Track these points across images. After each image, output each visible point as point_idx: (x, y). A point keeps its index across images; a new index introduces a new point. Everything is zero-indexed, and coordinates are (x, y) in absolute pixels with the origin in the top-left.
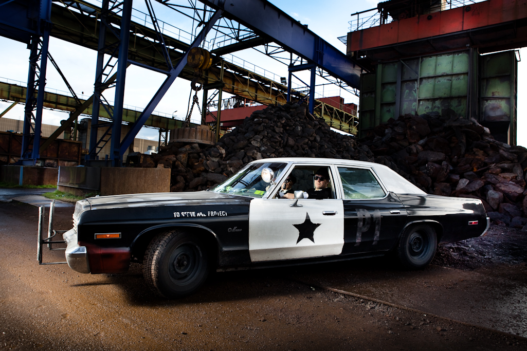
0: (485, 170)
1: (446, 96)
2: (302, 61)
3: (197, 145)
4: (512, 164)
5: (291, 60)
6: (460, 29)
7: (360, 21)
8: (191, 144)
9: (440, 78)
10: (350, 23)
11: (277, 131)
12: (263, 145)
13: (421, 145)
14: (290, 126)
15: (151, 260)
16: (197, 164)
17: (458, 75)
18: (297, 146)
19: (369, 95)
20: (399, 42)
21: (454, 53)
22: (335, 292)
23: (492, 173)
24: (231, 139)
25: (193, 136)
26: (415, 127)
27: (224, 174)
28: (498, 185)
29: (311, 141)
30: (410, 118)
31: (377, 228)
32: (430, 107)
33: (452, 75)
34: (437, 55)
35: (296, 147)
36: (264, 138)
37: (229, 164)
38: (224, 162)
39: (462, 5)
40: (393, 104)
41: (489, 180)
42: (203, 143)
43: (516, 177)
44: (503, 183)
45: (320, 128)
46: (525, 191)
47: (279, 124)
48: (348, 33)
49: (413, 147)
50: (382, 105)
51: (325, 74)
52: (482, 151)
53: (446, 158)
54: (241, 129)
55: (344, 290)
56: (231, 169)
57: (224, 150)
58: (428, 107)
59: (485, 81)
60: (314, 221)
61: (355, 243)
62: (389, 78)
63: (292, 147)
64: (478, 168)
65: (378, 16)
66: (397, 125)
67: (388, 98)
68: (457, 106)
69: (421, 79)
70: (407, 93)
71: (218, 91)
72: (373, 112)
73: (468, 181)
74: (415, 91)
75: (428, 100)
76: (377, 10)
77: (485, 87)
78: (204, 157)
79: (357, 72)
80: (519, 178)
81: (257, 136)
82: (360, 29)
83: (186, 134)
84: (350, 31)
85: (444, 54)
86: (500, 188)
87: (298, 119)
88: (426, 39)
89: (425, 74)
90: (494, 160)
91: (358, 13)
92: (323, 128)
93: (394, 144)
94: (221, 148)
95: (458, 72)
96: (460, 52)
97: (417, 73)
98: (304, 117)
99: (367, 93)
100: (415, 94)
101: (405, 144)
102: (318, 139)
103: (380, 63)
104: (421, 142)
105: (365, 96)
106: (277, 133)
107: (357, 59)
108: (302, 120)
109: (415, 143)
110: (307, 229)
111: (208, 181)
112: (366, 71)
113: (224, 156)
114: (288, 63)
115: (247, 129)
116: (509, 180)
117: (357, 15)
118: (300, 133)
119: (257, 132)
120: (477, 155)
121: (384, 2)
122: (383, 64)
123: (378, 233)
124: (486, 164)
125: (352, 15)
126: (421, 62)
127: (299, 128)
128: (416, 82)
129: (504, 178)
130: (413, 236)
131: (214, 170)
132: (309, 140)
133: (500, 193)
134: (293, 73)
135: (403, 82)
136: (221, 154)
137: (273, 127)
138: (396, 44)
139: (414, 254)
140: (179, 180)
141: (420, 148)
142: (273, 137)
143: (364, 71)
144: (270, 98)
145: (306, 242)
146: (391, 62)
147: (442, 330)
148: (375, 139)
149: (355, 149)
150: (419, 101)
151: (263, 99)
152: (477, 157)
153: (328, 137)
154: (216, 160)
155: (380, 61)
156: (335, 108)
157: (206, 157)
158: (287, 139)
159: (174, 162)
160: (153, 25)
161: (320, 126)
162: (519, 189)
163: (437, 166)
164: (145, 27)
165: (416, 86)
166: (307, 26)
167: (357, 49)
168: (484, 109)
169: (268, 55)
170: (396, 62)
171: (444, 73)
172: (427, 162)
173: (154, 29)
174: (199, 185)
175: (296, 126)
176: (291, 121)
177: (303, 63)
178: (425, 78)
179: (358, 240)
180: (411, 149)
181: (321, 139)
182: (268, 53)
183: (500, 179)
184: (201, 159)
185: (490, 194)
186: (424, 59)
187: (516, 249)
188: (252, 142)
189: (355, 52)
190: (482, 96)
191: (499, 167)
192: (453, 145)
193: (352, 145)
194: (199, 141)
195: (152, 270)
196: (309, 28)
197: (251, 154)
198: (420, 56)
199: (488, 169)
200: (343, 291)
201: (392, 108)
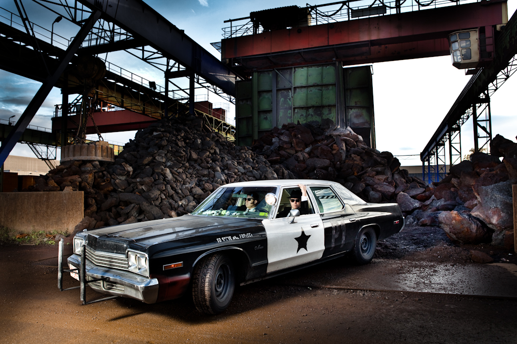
0: (363, 174)
1: (318, 104)
2: (179, 68)
3: (97, 163)
4: (383, 168)
5: (168, 65)
6: (326, 44)
7: (234, 29)
8: (91, 161)
9: (311, 88)
10: (224, 29)
11: (180, 145)
12: (168, 160)
13: (307, 153)
14: (190, 139)
15: (204, 283)
16: (104, 184)
17: (327, 85)
18: (201, 160)
19: (244, 102)
20: (272, 52)
21: (323, 65)
22: (329, 288)
23: (369, 176)
24: (133, 155)
25: (92, 153)
26: (299, 136)
27: (137, 193)
28: (375, 186)
29: (212, 154)
30: (293, 127)
31: (343, 234)
32: (304, 115)
33: (322, 86)
34: (308, 67)
35: (199, 161)
36: (168, 152)
37: (139, 182)
38: (133, 180)
39: (327, 22)
40: (270, 111)
41: (368, 182)
42: (104, 160)
43: (387, 178)
44: (379, 184)
45: (218, 140)
46: (397, 190)
47: (179, 137)
48: (222, 40)
49: (299, 154)
50: (260, 112)
51: (202, 80)
52: (359, 157)
53: (330, 164)
54: (143, 144)
55: (335, 285)
56: (143, 187)
57: (131, 168)
58: (302, 115)
59: (349, 91)
60: (307, 234)
61: (331, 248)
62: (265, 87)
63: (195, 161)
64: (358, 172)
65: (251, 25)
66: (282, 134)
67: (265, 106)
68: (327, 115)
69: (295, 88)
70: (282, 101)
71: (81, 96)
72: (249, 119)
73: (353, 184)
74: (290, 99)
75: (302, 108)
76: (250, 20)
77: (349, 97)
78: (109, 176)
79: (232, 79)
80: (390, 180)
81: (161, 151)
82: (233, 36)
83: (85, 151)
84: (224, 38)
85: (314, 66)
86: (378, 189)
87: (196, 132)
88: (298, 51)
89: (298, 84)
90: (370, 165)
91: (231, 21)
92: (220, 140)
93: (282, 152)
94: (128, 165)
95: (327, 83)
96: (328, 65)
97: (290, 82)
98: (201, 129)
99: (242, 100)
100: (290, 103)
101: (292, 152)
102: (218, 151)
103: (255, 71)
104: (307, 150)
105: (241, 103)
106: (180, 147)
107: (233, 66)
108: (199, 132)
109: (301, 151)
110: (303, 240)
111: (120, 201)
112: (240, 78)
113: (131, 173)
114: (165, 68)
115: (149, 144)
116: (382, 181)
117: (230, 23)
118: (200, 147)
119: (161, 147)
120: (355, 160)
121: (256, 12)
122: (258, 72)
123: (344, 238)
124: (363, 168)
125: (225, 22)
126: (294, 72)
127: (199, 141)
128: (290, 91)
129: (378, 179)
130: (363, 237)
131: (124, 190)
132: (210, 153)
133: (379, 193)
134: (170, 79)
135: (278, 90)
136: (129, 172)
137: (175, 141)
138: (269, 54)
139: (364, 251)
140: (91, 203)
141: (307, 156)
142: (177, 151)
143: (238, 78)
144: (139, 104)
145: (303, 251)
146: (266, 71)
147: (419, 300)
148: (265, 148)
149: (253, 160)
150: (294, 108)
151: (130, 105)
152: (355, 162)
153: (226, 149)
154: (123, 178)
155: (256, 69)
156: (205, 114)
157: (111, 176)
158: (190, 152)
159: (80, 183)
160: (24, 28)
161: (218, 138)
162: (392, 189)
163: (324, 171)
164: (11, 27)
165: (290, 95)
166: (184, 31)
167: (232, 57)
168: (349, 117)
169: (145, 60)
170: (271, 71)
171: (315, 83)
172: (315, 169)
173: (26, 32)
174: (113, 206)
175: (196, 139)
176: (189, 134)
177: (180, 69)
178: (298, 87)
179: (333, 245)
180: (298, 157)
181: (220, 151)
182: (145, 57)
183: (376, 181)
184: (105, 178)
185: (372, 194)
186: (297, 69)
187: (416, 239)
188: (156, 158)
189: (230, 60)
190: (347, 105)
191: (374, 171)
192: (334, 152)
193: (250, 156)
194: (100, 158)
195: (206, 292)
196: (185, 33)
197: (160, 171)
198: (293, 67)
199: (366, 173)
200: (334, 287)
201: (269, 116)
